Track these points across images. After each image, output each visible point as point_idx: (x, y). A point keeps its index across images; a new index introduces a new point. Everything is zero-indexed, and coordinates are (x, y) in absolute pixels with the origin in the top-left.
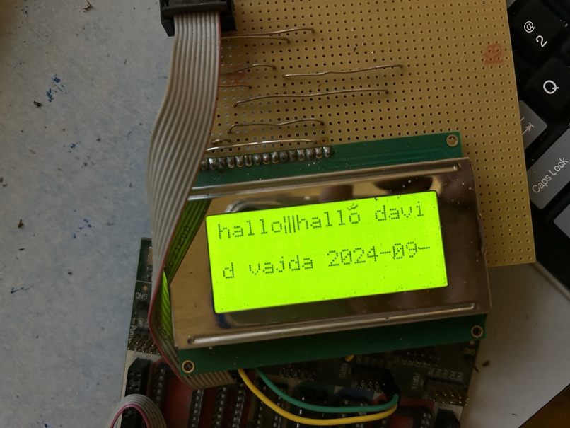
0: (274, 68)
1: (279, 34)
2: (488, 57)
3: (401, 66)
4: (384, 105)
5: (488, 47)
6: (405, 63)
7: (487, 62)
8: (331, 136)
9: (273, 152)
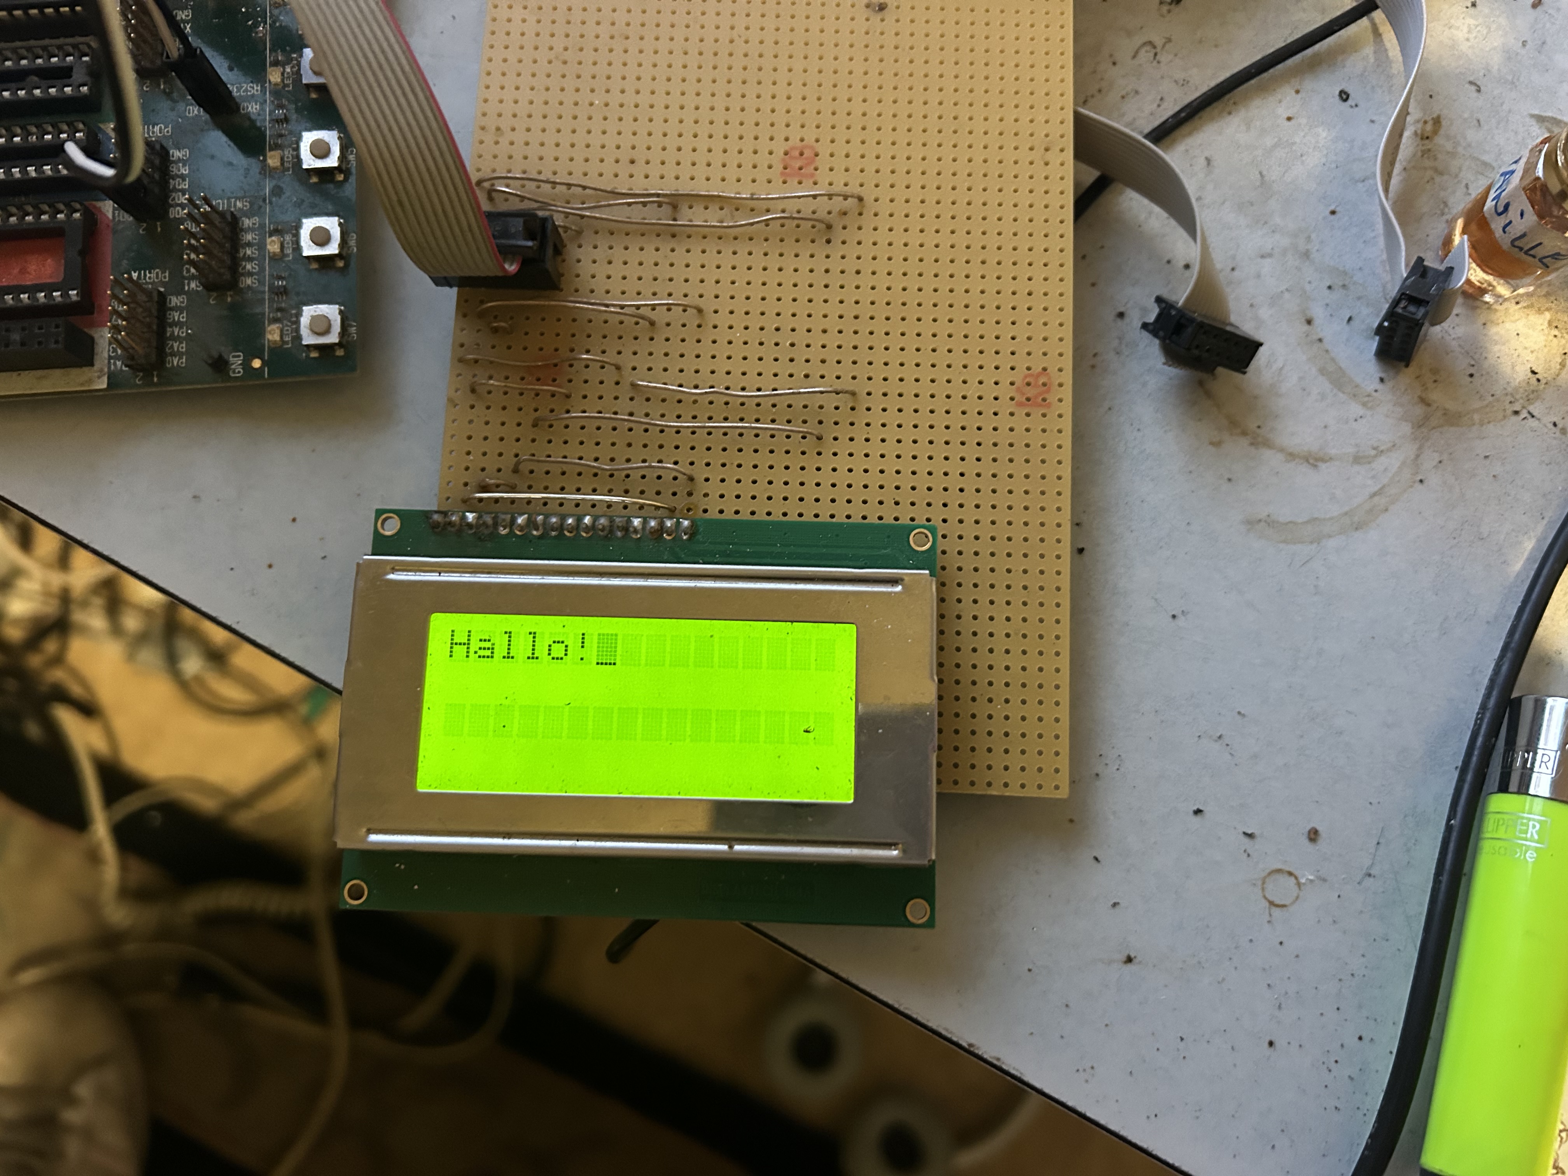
0: (618, 368)
1: (638, 307)
2: (1023, 394)
3: (853, 394)
4: (811, 461)
5: (1026, 377)
6: (862, 387)
7: (1020, 404)
8: (703, 504)
9: (585, 515)
